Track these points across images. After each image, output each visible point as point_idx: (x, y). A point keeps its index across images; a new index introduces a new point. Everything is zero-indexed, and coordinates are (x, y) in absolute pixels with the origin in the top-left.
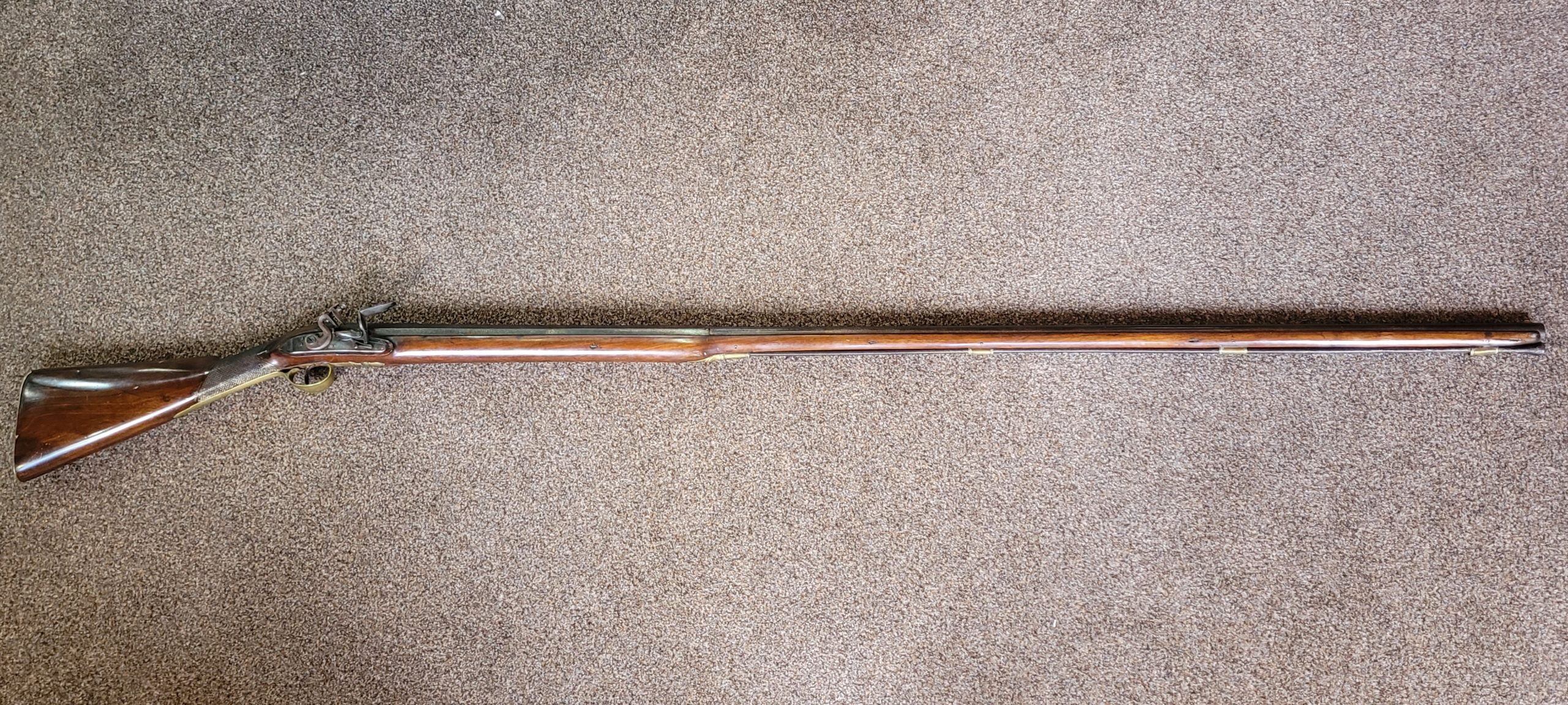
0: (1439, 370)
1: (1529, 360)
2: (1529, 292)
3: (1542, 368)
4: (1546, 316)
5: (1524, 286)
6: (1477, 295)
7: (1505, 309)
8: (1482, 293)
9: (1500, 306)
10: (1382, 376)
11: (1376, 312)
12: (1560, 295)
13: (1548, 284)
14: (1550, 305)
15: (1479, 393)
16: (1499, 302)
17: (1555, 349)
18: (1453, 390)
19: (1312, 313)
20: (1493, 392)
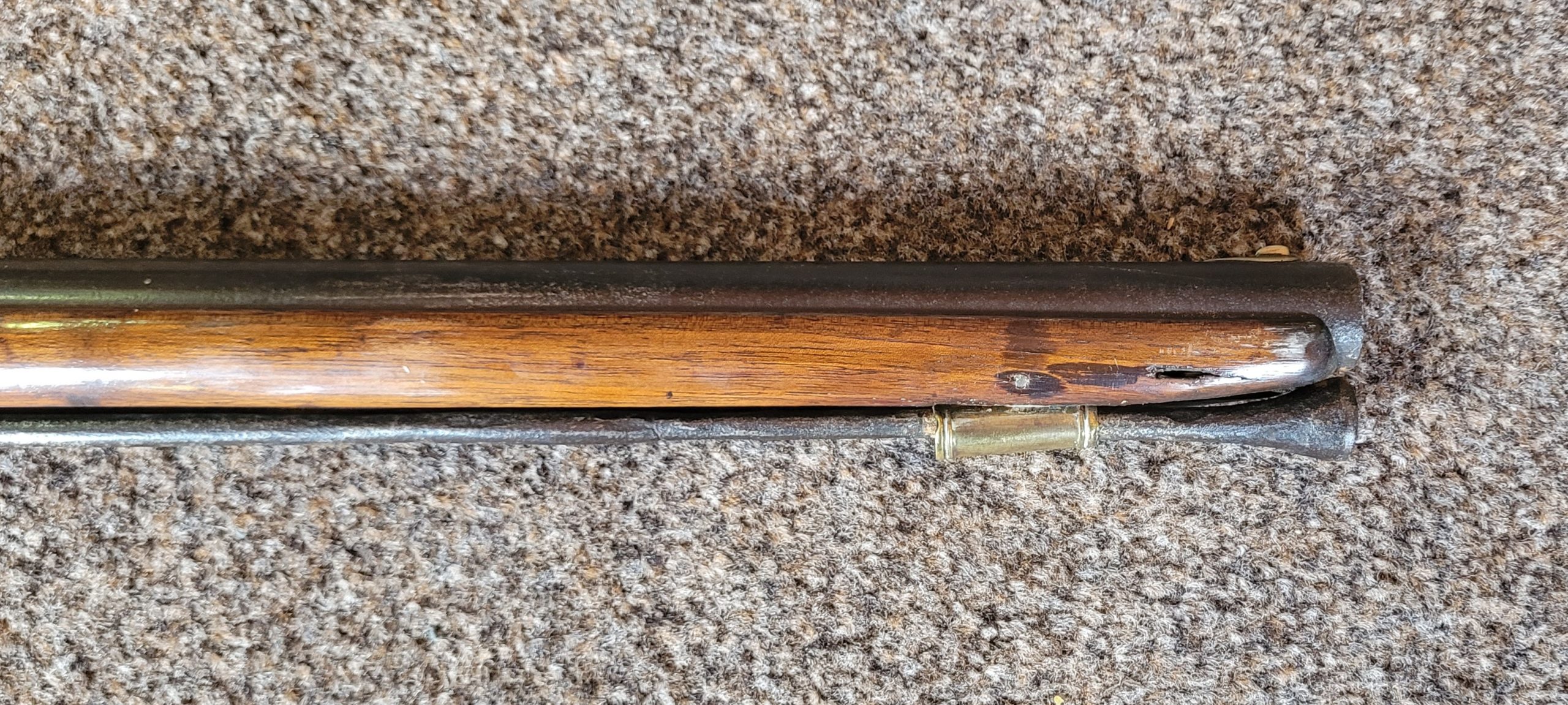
0: (784, 536)
1: (1287, 478)
2: (1311, 83)
3: (1353, 522)
4: (1395, 218)
5: (1288, 51)
6: (1028, 95)
7: (1174, 178)
8: (1059, 85)
9: (1148, 161)
10: (455, 575)
11: (463, 186)
12: (1476, 101)
13: (1416, 42)
14: (1418, 157)
15: (994, 672)
16: (1146, 135)
17: (1427, 414)
18: (848, 659)
19: (92, 190)
20: (1070, 665)
